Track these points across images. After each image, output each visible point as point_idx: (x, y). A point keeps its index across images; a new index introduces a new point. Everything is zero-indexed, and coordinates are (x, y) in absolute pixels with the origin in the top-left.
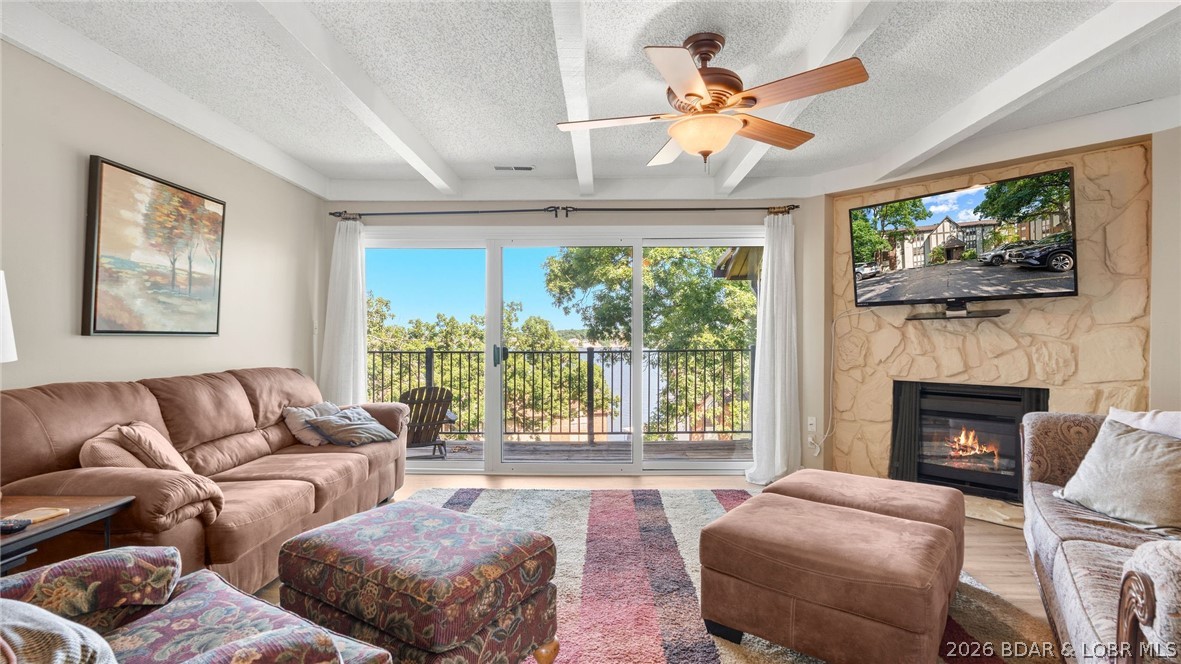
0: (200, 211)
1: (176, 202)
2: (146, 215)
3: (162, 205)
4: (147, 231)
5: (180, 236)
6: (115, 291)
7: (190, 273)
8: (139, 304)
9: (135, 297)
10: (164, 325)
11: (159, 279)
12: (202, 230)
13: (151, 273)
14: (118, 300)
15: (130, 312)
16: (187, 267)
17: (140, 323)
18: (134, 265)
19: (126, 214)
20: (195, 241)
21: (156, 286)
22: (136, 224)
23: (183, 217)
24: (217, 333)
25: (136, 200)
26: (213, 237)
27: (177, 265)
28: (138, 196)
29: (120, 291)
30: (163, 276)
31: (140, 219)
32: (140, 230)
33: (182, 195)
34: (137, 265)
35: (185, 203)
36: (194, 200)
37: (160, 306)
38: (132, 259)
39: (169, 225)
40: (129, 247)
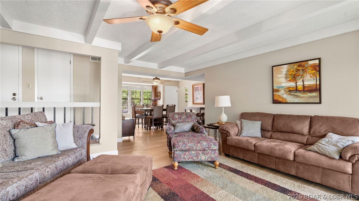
0: (306, 66)
1: (296, 67)
2: (285, 74)
3: (290, 70)
4: (286, 78)
5: (298, 76)
6: (277, 94)
7: (304, 85)
8: (285, 96)
9: (283, 94)
10: (294, 101)
11: (291, 89)
12: (308, 71)
13: (288, 88)
14: (279, 96)
15: (282, 98)
16: (302, 84)
17: (285, 101)
18: (282, 87)
19: (279, 76)
20: (305, 75)
21: (290, 91)
22: (283, 77)
23: (299, 70)
24: (320, 103)
25: (282, 72)
26: (314, 72)
27: (297, 84)
28: (282, 70)
29: (279, 93)
30: (293, 88)
31: (284, 76)
32: (284, 78)
33: (298, 64)
34: (284, 87)
35: (299, 66)
36: (302, 63)
37: (292, 96)
38: (282, 86)
39: (294, 74)
40: (281, 83)
